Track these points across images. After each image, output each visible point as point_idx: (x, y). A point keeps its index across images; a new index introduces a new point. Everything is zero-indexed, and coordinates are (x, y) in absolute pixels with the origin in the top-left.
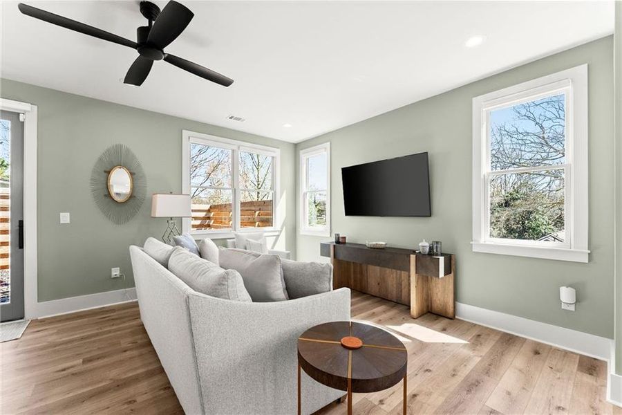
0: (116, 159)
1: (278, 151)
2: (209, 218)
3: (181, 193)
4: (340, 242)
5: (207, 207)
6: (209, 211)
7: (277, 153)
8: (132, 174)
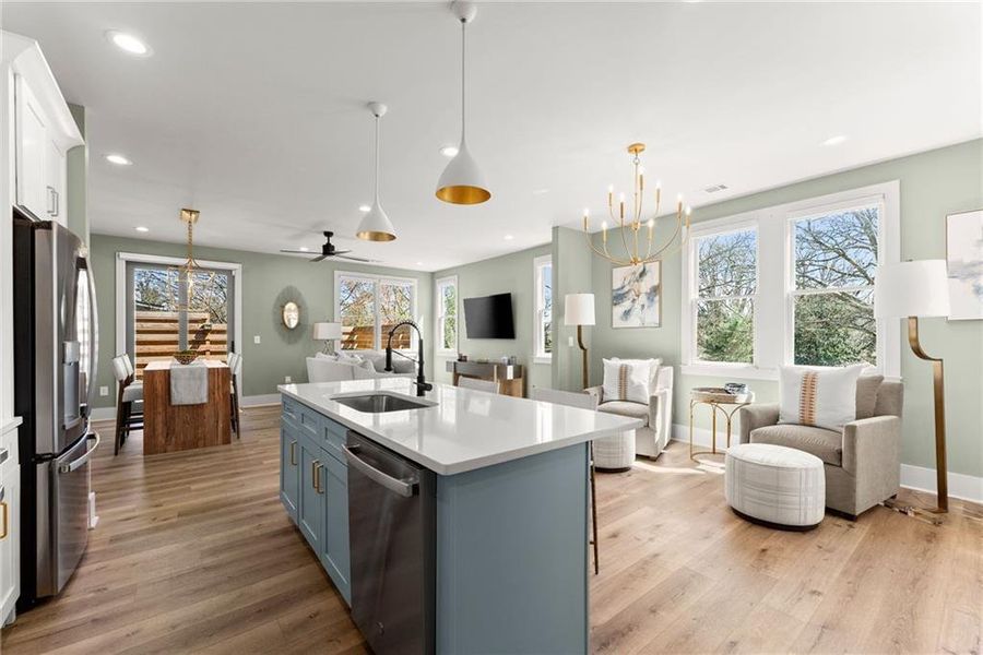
0: (289, 296)
1: (416, 281)
2: (352, 342)
3: (333, 322)
4: (462, 359)
5: (350, 329)
6: (352, 334)
7: (415, 282)
8: (299, 307)
